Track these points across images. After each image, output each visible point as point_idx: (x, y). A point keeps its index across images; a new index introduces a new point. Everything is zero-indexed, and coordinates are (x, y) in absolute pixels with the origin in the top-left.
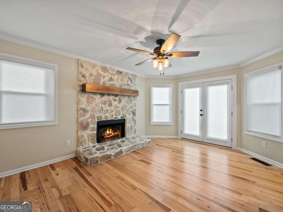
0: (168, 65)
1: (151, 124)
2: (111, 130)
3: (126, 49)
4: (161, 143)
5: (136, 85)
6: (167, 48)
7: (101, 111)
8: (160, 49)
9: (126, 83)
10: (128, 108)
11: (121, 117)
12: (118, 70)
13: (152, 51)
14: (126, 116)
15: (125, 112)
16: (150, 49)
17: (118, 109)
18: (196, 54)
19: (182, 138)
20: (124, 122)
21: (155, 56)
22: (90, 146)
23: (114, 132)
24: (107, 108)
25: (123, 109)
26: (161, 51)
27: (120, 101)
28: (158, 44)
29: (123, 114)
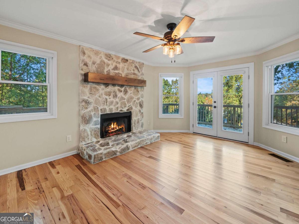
0: (179, 52)
1: (159, 117)
2: (115, 124)
3: (134, 34)
4: (171, 138)
5: (143, 75)
6: (179, 33)
7: (105, 103)
8: (172, 34)
9: (133, 72)
10: (134, 99)
11: (127, 110)
12: (124, 57)
13: (162, 37)
14: (132, 108)
15: (131, 104)
16: (160, 34)
17: (124, 101)
18: (211, 39)
19: (194, 133)
20: (130, 115)
21: (166, 41)
22: (92, 141)
23: (118, 126)
24: (112, 100)
25: (130, 100)
26: (173, 36)
27: (126, 92)
28: (168, 28)
29: (129, 106)
